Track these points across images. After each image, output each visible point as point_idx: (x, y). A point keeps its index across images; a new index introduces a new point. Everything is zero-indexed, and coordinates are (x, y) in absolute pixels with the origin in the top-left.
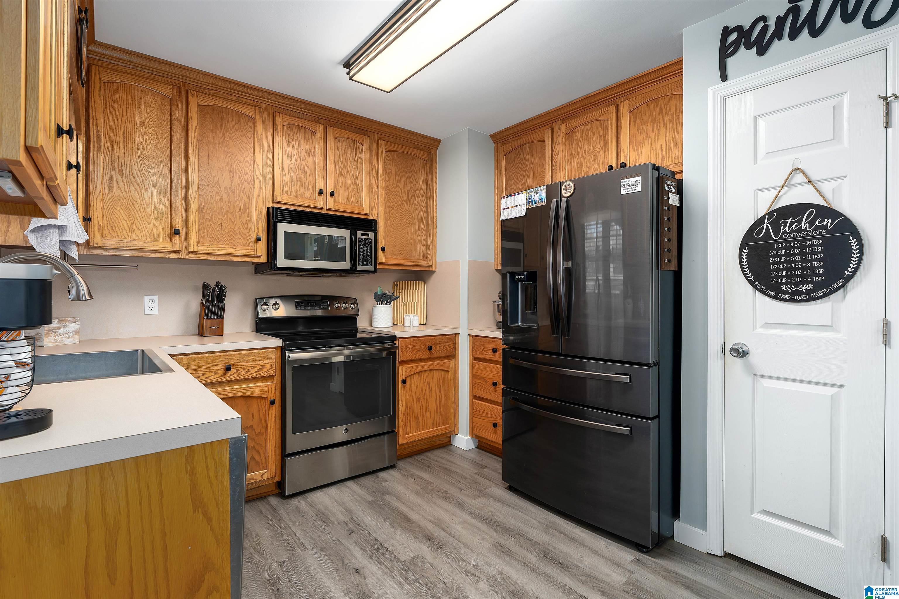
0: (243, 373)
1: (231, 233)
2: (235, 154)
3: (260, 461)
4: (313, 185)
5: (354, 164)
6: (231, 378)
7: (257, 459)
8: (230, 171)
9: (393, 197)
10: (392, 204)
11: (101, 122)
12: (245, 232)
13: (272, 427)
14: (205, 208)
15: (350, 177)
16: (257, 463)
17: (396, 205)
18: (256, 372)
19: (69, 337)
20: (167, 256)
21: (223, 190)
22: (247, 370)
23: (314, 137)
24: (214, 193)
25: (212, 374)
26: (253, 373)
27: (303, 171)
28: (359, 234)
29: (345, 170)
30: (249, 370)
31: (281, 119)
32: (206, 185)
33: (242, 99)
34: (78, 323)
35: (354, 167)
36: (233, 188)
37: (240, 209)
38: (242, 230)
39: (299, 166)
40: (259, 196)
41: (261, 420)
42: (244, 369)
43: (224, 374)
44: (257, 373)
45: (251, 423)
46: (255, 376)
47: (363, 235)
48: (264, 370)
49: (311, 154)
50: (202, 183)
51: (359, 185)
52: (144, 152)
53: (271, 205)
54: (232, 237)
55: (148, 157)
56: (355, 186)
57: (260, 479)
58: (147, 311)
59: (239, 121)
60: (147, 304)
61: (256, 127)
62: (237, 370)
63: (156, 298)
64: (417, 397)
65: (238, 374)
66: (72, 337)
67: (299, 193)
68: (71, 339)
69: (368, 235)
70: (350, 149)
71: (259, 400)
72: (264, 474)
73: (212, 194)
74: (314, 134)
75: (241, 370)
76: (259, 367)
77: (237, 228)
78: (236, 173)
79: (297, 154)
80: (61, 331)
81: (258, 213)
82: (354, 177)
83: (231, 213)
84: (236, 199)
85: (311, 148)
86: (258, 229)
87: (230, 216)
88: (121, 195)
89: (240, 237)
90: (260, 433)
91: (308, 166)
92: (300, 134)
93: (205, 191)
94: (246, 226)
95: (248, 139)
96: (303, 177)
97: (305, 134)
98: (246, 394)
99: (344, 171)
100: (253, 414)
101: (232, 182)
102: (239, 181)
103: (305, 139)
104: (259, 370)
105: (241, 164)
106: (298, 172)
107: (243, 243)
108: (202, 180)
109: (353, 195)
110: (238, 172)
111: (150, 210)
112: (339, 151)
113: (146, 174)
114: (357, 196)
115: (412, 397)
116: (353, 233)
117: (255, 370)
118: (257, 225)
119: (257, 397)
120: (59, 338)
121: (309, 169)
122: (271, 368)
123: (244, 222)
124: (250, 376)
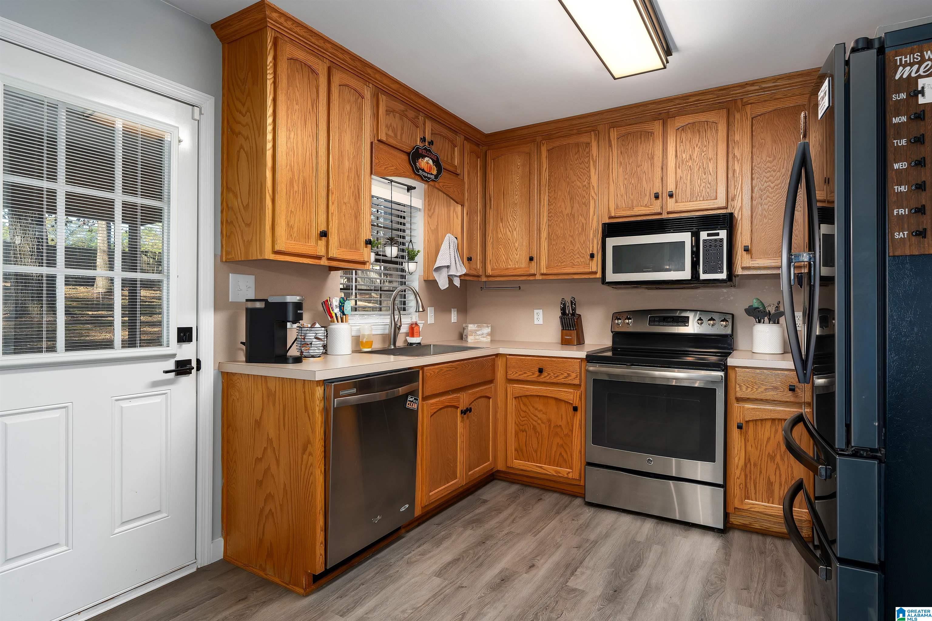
0: (553, 378)
1: (572, 254)
2: (575, 182)
3: (567, 459)
4: (650, 190)
5: (704, 150)
6: (543, 380)
7: (564, 457)
8: (571, 199)
9: (768, 175)
10: (766, 185)
11: (492, 188)
12: (583, 252)
13: (577, 432)
14: (552, 236)
15: (698, 168)
16: (565, 460)
17: (772, 185)
18: (563, 378)
19: (484, 337)
20: (528, 279)
21: (565, 217)
22: (556, 375)
23: (651, 138)
24: (559, 221)
25: (531, 374)
26: (561, 380)
27: (639, 178)
28: (704, 235)
29: (690, 161)
30: (557, 376)
31: (615, 133)
32: (553, 216)
33: (582, 129)
34: (490, 328)
35: (703, 154)
36: (573, 213)
37: (578, 231)
38: (580, 249)
39: (634, 174)
40: (594, 215)
41: (568, 423)
42: (554, 374)
43: (539, 376)
44: (564, 380)
45: (560, 424)
46: (563, 382)
47: (709, 235)
48: (570, 378)
49: (648, 157)
50: (550, 215)
51: (710, 174)
52: (514, 201)
53: (607, 221)
54: (572, 257)
55: (516, 204)
56: (704, 176)
57: (566, 476)
58: (536, 322)
59: (578, 151)
60: (536, 317)
61: (592, 150)
62: (549, 374)
63: (540, 311)
64: (769, 453)
65: (550, 378)
66: (486, 337)
67: (634, 203)
68: (485, 339)
69: (718, 234)
70: (698, 134)
71: (566, 404)
72: (569, 472)
73: (557, 222)
74: (651, 134)
75: (552, 374)
76: (566, 375)
77: (576, 248)
78: (576, 199)
79: (632, 163)
80: (478, 333)
81: (593, 231)
82: (703, 166)
83: (572, 236)
84: (576, 222)
85: (648, 151)
86: (593, 247)
87: (570, 239)
88: (502, 237)
89: (579, 256)
90: (567, 435)
91: (645, 172)
92: (635, 141)
93: (552, 221)
94: (584, 245)
95: (586, 164)
96: (639, 185)
97: (641, 138)
98: (556, 396)
99: (690, 163)
100: (562, 415)
101: (572, 208)
102: (578, 206)
103: (641, 144)
104: (566, 377)
105: (579, 190)
106: (633, 181)
107: (581, 262)
108: (550, 212)
109: (701, 188)
110: (577, 198)
111: (517, 244)
112: (682, 142)
113: (515, 217)
114: (708, 188)
115: (759, 451)
116: (696, 236)
117: (563, 376)
118: (592, 244)
119: (565, 402)
120: (477, 337)
121: (645, 174)
122: (576, 378)
123: (582, 242)
124: (559, 381)
